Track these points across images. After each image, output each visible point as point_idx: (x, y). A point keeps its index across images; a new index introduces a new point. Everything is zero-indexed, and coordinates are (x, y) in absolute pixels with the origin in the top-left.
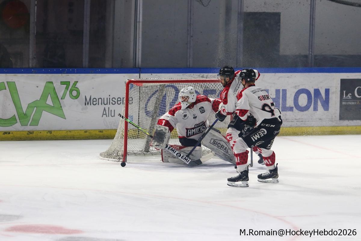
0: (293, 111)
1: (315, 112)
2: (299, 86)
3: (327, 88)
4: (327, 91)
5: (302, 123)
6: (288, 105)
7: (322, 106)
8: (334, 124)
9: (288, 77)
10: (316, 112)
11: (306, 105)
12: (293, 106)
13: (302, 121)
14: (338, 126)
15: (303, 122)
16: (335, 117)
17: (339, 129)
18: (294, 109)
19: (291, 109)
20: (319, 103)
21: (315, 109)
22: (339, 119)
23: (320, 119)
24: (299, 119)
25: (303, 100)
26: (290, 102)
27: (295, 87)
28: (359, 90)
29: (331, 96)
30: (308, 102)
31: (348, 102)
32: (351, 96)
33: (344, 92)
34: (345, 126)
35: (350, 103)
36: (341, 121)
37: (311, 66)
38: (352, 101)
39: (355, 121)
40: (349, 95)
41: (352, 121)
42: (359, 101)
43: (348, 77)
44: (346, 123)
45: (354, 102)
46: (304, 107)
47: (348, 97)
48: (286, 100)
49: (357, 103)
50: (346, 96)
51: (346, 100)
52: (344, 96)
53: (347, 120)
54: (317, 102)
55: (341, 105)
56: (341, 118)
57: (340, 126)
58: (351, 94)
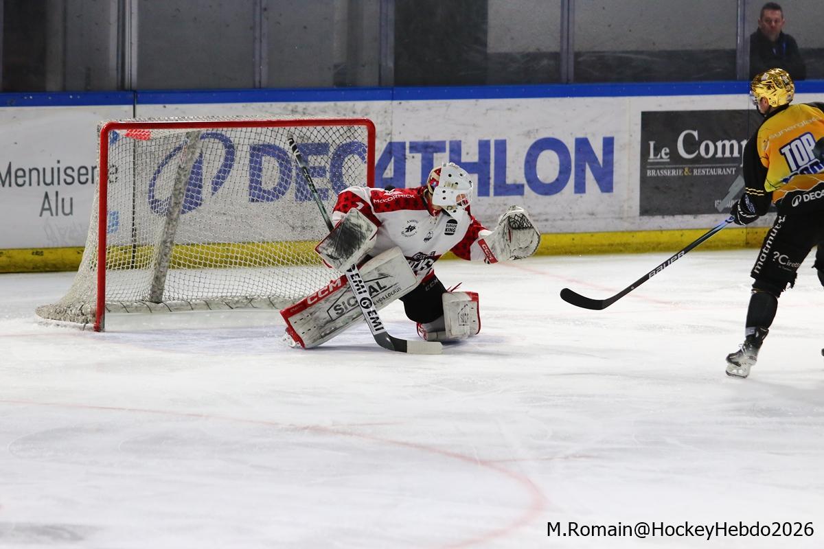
0: (522, 194)
1: (579, 195)
2: (537, 130)
3: (608, 135)
4: (608, 143)
5: (545, 223)
6: (509, 181)
7: (595, 182)
8: (626, 225)
9: (509, 109)
10: (581, 197)
11: (557, 180)
12: (524, 181)
13: (547, 220)
14: (636, 231)
15: (550, 223)
16: (631, 207)
17: (639, 238)
18: (527, 188)
19: (517, 189)
20: (589, 174)
21: (580, 188)
22: (638, 213)
23: (593, 214)
24: (540, 214)
25: (548, 167)
26: (516, 173)
27: (528, 134)
28: (688, 138)
29: (617, 155)
30: (560, 172)
31: (660, 169)
32: (668, 156)
33: (652, 144)
34: (654, 231)
35: (667, 173)
36: (646, 219)
37: (568, 80)
38: (672, 168)
39: (678, 218)
40: (663, 152)
41: (672, 217)
42: (689, 168)
43: (660, 106)
44: (657, 221)
45: (676, 168)
46: (551, 184)
47: (661, 158)
48: (505, 167)
49: (683, 172)
50: (656, 155)
51: (658, 166)
52: (652, 156)
53: (660, 215)
54: (584, 171)
55: (644, 180)
56: (645, 211)
57: (641, 231)
58: (668, 151)
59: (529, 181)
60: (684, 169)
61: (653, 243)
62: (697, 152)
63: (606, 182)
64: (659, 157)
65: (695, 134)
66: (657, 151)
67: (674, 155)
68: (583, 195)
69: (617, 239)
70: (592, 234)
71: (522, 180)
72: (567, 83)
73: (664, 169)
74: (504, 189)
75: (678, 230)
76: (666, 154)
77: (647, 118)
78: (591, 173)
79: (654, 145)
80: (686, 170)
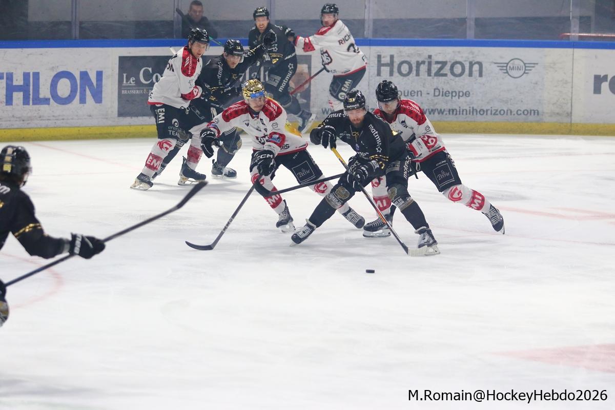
0: (49, 104)
1: (82, 105)
2: (58, 67)
3: (99, 70)
4: (99, 74)
5: (62, 121)
6: (41, 96)
7: (91, 97)
8: (110, 122)
9: (41, 54)
10: (84, 106)
11: (69, 96)
12: (50, 96)
13: (63, 119)
14: (115, 126)
15: (65, 121)
16: (112, 112)
17: (118, 130)
18: (52, 100)
19: (46, 101)
20: (88, 92)
21: (83, 100)
22: (117, 115)
23: (90, 116)
24: (59, 116)
25: (64, 88)
26: (45, 92)
27: (52, 69)
28: (146, 72)
29: (104, 81)
30: (71, 91)
31: (129, 90)
32: (134, 83)
33: (125, 75)
34: (126, 126)
35: (134, 92)
36: (121, 118)
37: (76, 38)
38: (136, 89)
39: (140, 118)
40: (131, 80)
41: (136, 118)
42: (147, 89)
43: (130, 53)
44: (128, 120)
45: (139, 89)
46: (66, 98)
47: (130, 83)
48: (39, 88)
49: (143, 92)
50: (127, 81)
51: (128, 88)
52: (125, 82)
53: (129, 116)
54: (85, 90)
55: (120, 96)
56: (121, 114)
57: (118, 126)
58: (134, 79)
59: (52, 96)
60: (143, 89)
61: (125, 133)
62: (150, 81)
63: (98, 97)
64: (129, 83)
65: (150, 69)
66: (128, 79)
67: (138, 82)
68: (85, 105)
69: (105, 131)
70: (90, 128)
71: (49, 95)
72: (75, 40)
73: (132, 90)
74: (38, 101)
75: (140, 125)
76: (133, 81)
77: (122, 60)
78: (89, 92)
79: (126, 76)
80: (145, 90)
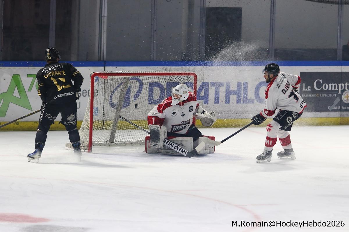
0: (253, 103)
2: (260, 78)
6: (249, 98)
12: (254, 98)
18: (255, 101)
19: (252, 101)
26: (251, 95)
27: (256, 80)
31: (307, 94)
32: (310, 89)
33: (304, 84)
35: (310, 96)
37: (272, 59)
38: (312, 94)
40: (308, 87)
42: (318, 94)
43: (308, 70)
47: (308, 90)
48: (247, 92)
50: (305, 89)
51: (306, 93)
52: (304, 89)
58: (310, 87)
59: (256, 98)
60: (316, 94)
62: (321, 88)
64: (307, 89)
65: (321, 81)
66: (306, 87)
67: (312, 88)
73: (308, 94)
74: (246, 101)
75: (314, 118)
76: (309, 88)
77: (303, 74)
79: (305, 85)
80: (317, 95)
